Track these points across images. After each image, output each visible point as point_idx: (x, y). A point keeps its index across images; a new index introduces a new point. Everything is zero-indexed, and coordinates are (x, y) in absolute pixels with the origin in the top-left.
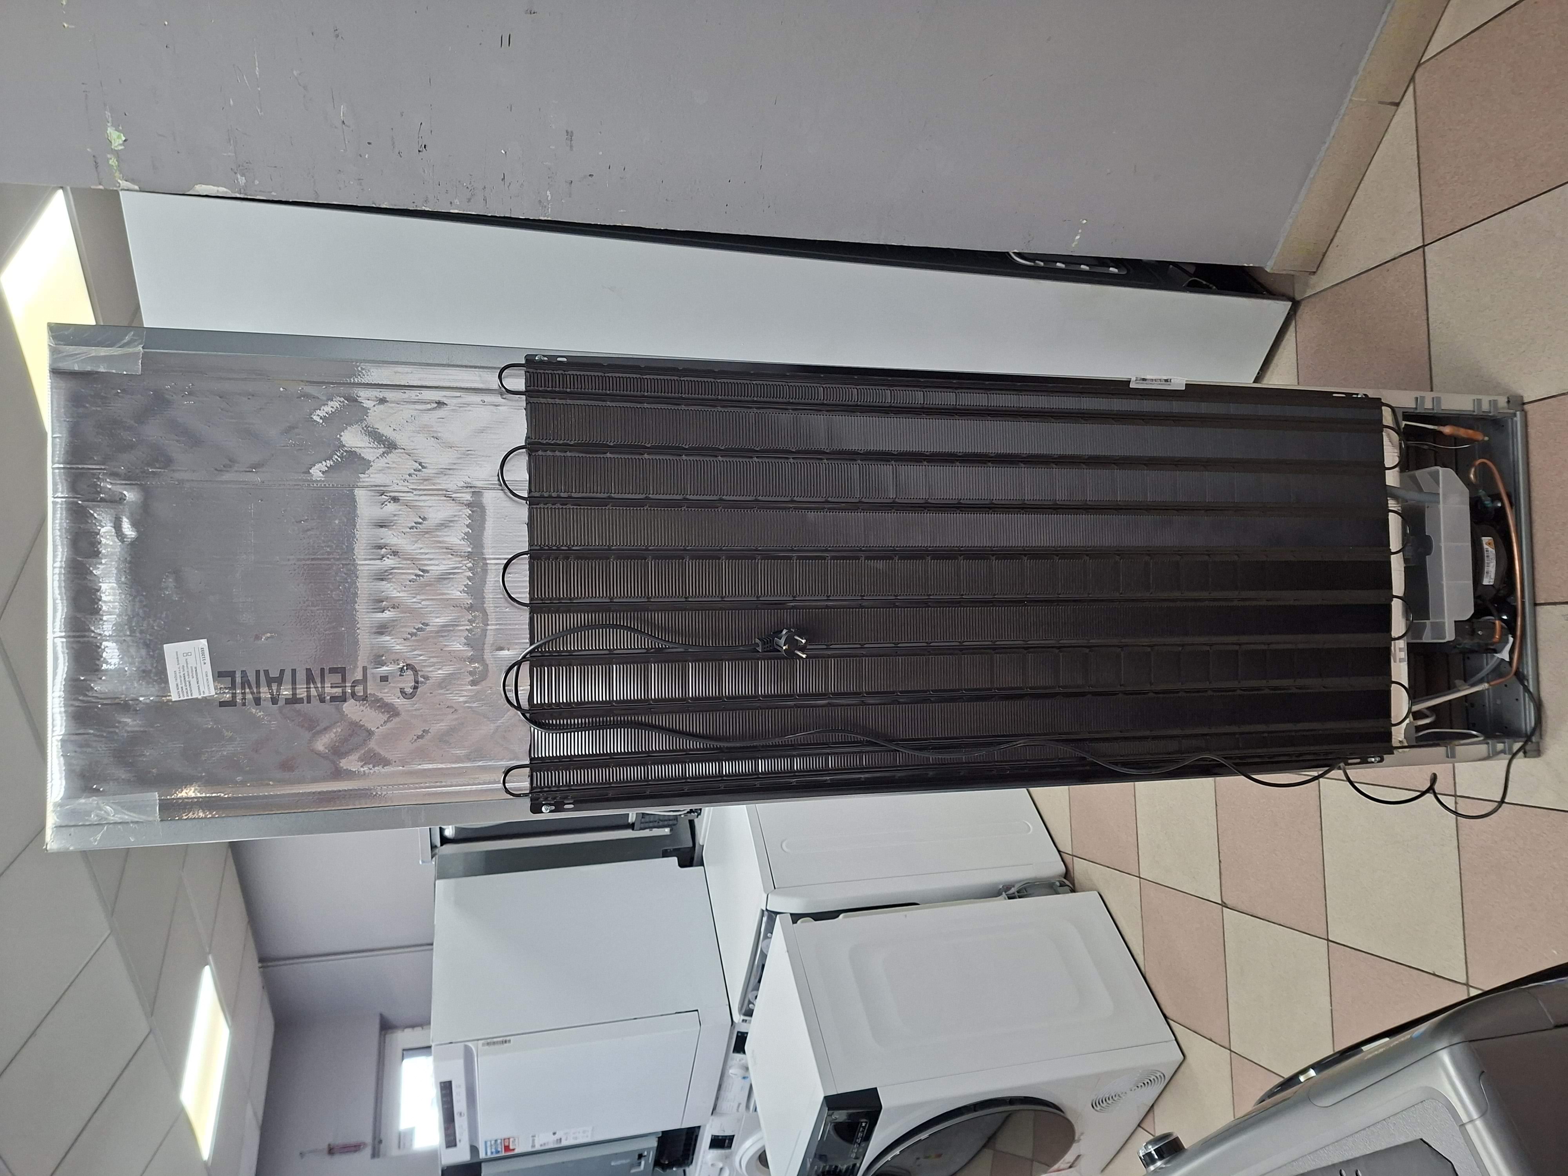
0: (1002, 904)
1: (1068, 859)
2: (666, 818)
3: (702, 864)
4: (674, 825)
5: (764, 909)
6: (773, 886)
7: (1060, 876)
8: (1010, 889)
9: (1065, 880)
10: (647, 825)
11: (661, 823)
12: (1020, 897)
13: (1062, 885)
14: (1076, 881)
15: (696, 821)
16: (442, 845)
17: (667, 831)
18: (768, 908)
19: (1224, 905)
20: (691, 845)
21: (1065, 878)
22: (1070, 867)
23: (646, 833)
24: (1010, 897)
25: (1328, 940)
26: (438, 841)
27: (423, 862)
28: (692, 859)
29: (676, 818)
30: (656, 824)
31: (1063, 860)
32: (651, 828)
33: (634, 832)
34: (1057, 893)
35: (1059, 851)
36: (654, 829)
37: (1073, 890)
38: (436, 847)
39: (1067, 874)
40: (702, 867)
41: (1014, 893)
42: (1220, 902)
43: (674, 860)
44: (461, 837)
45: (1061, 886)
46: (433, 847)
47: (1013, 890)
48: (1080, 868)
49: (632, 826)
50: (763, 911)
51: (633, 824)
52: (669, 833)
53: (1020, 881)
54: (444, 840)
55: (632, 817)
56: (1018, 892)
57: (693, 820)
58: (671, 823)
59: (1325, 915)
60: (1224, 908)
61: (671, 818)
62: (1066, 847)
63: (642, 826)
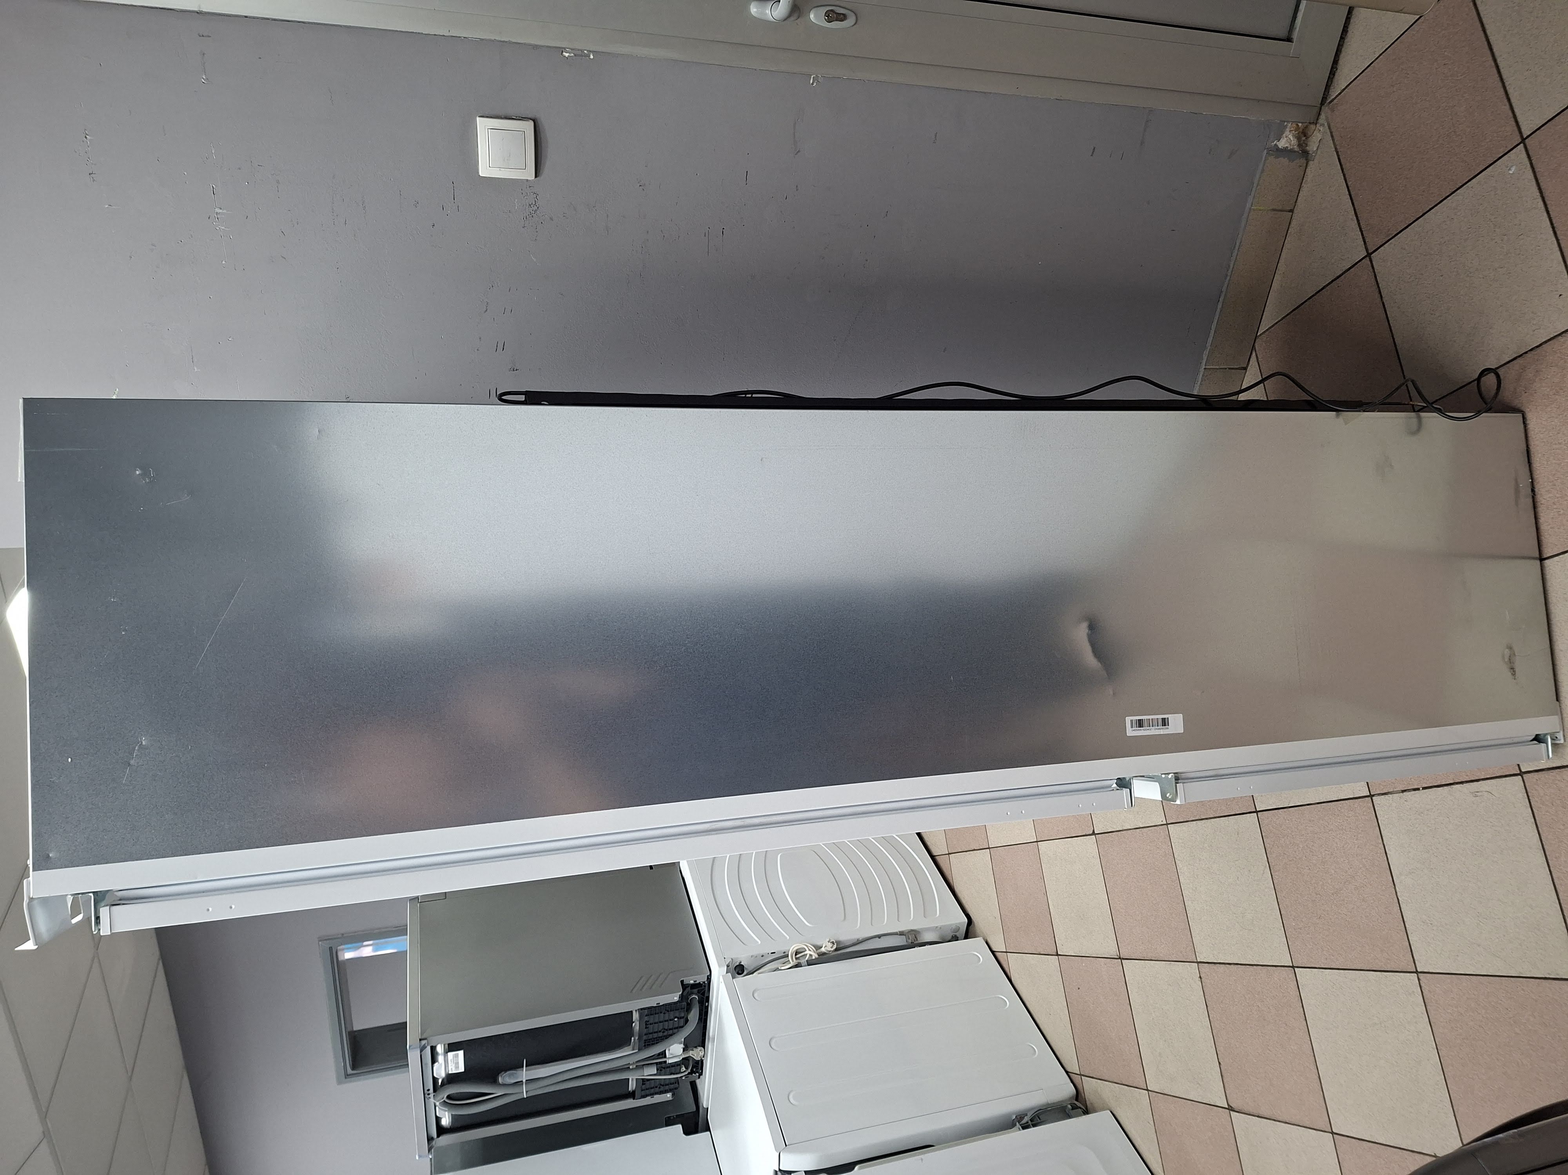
0: (1017, 1136)
1: (1077, 1079)
2: (667, 1082)
3: (708, 1129)
4: (676, 1089)
5: (778, 1170)
6: (784, 1143)
7: (1071, 1098)
8: (1024, 1118)
9: (1076, 1102)
10: (648, 1092)
11: (662, 1089)
12: (1034, 1126)
13: (1074, 1107)
14: (1088, 1103)
15: (698, 1081)
16: (438, 1136)
17: (669, 1096)
18: (781, 1168)
19: (1231, 1109)
20: (695, 1109)
21: (1077, 1100)
22: (1080, 1087)
23: (648, 1101)
24: (1025, 1127)
25: (1333, 1133)
26: (434, 1133)
27: (420, 1156)
28: (697, 1124)
29: (677, 1081)
30: (657, 1090)
31: (1072, 1082)
32: (652, 1095)
33: (635, 1100)
34: (1069, 1117)
35: (1067, 1072)
36: (655, 1096)
37: (1086, 1112)
38: (432, 1139)
39: (1078, 1095)
40: (709, 1133)
41: (1027, 1122)
42: (1227, 1107)
43: (679, 1127)
44: (459, 1125)
45: (1073, 1109)
46: (430, 1139)
47: (1026, 1119)
48: (1089, 1086)
49: (632, 1095)
50: (776, 1172)
51: (634, 1092)
52: (671, 1099)
53: (1032, 1109)
54: (442, 1131)
55: (632, 1085)
56: (1031, 1120)
57: (695, 1081)
58: (672, 1086)
59: (1325, 1107)
60: (1231, 1112)
61: (672, 1081)
62: (1074, 1068)
63: (643, 1093)
